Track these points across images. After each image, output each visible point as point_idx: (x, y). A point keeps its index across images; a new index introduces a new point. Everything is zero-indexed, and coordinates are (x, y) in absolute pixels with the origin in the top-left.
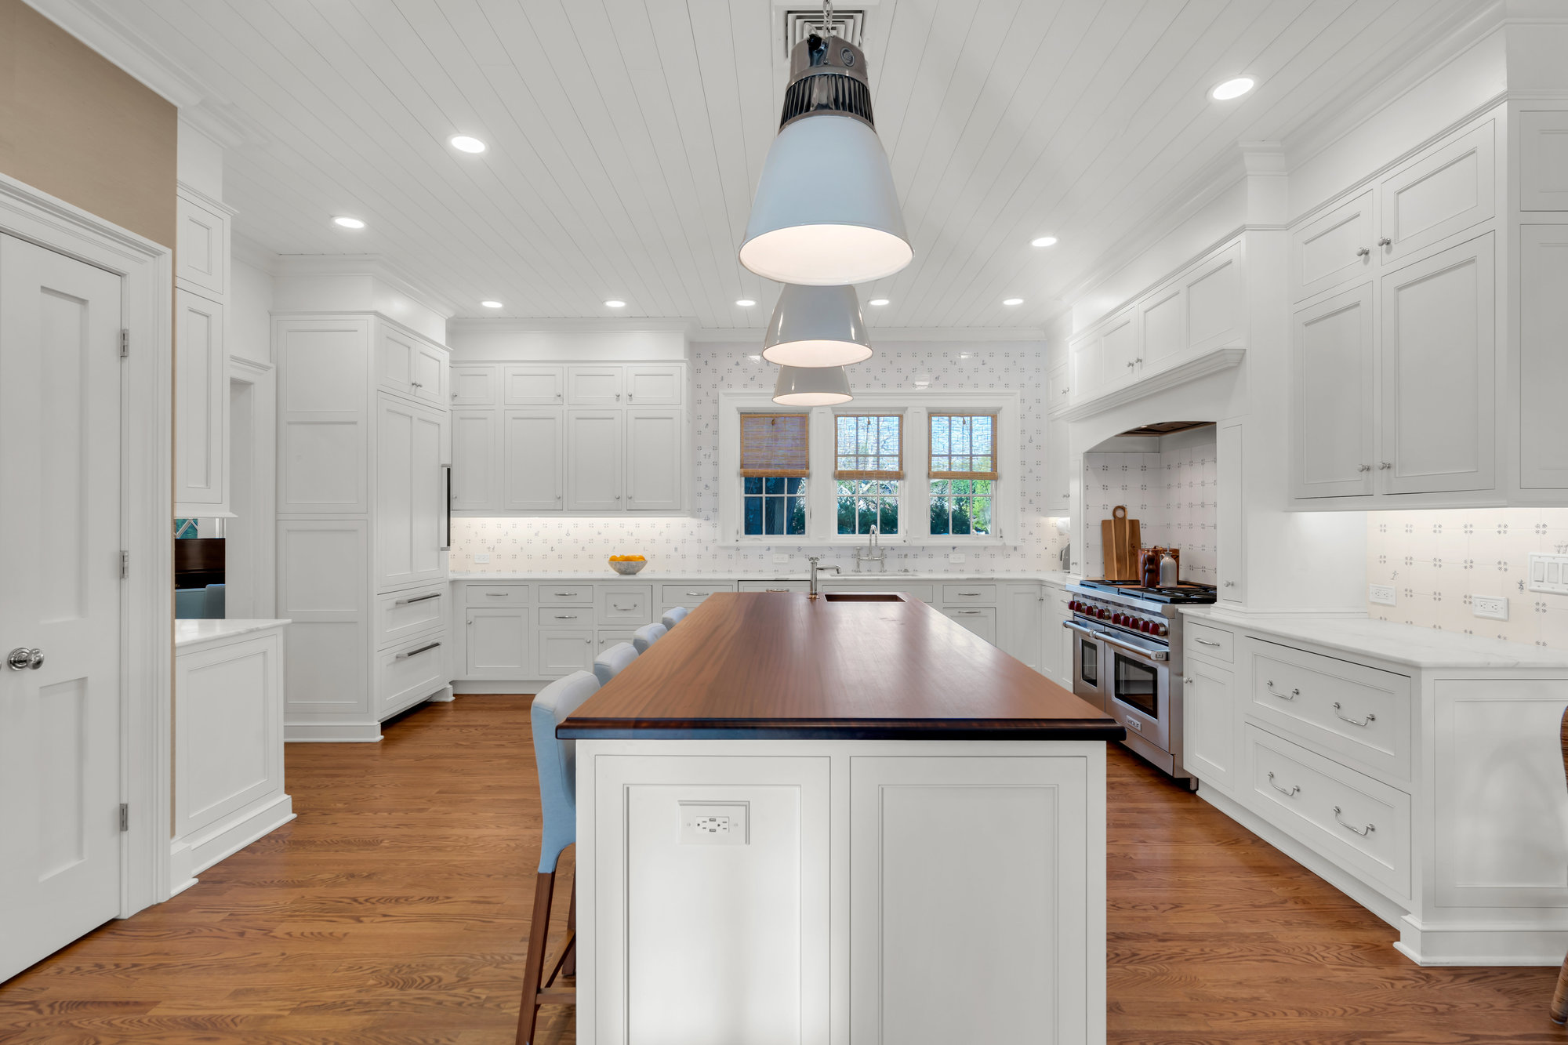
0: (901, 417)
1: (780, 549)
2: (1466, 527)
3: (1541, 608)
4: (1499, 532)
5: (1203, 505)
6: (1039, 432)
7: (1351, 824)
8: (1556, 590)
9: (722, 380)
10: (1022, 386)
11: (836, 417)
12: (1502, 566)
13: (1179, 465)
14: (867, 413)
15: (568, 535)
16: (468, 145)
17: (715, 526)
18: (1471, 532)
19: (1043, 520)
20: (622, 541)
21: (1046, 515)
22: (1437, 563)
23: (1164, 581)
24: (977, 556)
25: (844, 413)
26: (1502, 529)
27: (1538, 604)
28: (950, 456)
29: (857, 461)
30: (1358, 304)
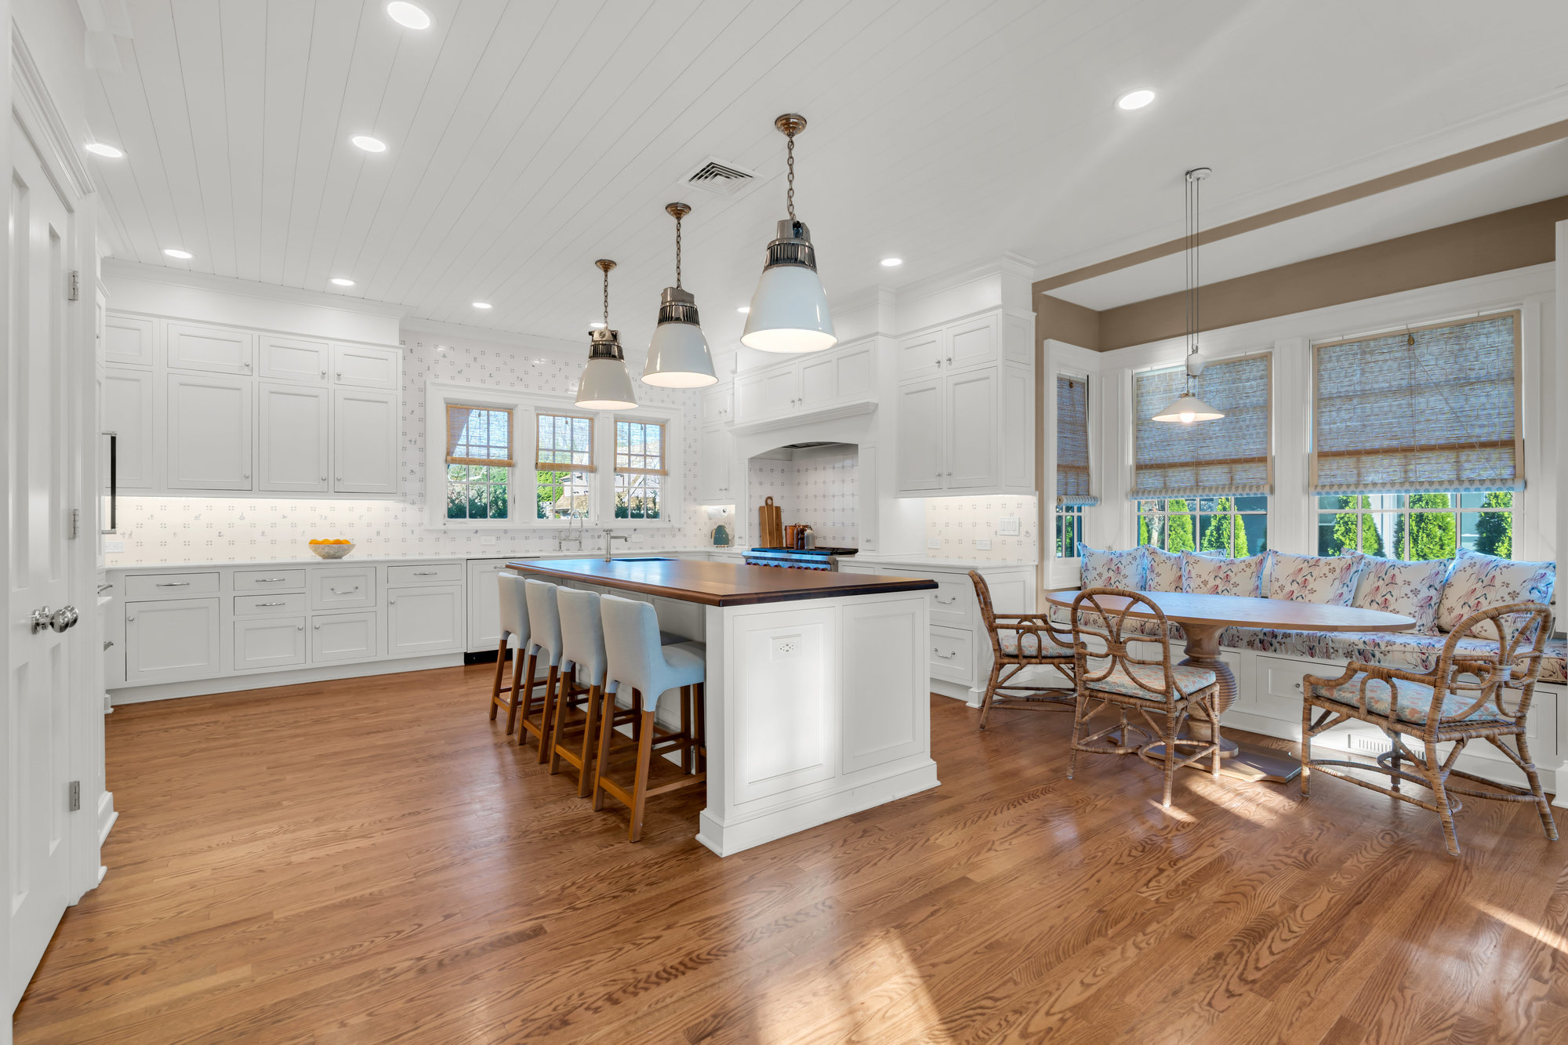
0: (591, 420)
1: (488, 532)
4: (987, 508)
5: (824, 496)
6: (695, 441)
7: (943, 655)
8: (1010, 534)
9: (429, 369)
10: (684, 404)
11: (538, 415)
12: (988, 524)
13: (807, 470)
14: (564, 414)
15: (242, 518)
16: (369, 144)
17: (421, 510)
18: (976, 508)
19: (698, 508)
20: (313, 525)
21: (700, 504)
22: (960, 525)
23: (808, 545)
24: (652, 536)
25: (545, 413)
26: (989, 507)
27: (1003, 541)
28: (629, 455)
29: (554, 455)
30: (935, 388)
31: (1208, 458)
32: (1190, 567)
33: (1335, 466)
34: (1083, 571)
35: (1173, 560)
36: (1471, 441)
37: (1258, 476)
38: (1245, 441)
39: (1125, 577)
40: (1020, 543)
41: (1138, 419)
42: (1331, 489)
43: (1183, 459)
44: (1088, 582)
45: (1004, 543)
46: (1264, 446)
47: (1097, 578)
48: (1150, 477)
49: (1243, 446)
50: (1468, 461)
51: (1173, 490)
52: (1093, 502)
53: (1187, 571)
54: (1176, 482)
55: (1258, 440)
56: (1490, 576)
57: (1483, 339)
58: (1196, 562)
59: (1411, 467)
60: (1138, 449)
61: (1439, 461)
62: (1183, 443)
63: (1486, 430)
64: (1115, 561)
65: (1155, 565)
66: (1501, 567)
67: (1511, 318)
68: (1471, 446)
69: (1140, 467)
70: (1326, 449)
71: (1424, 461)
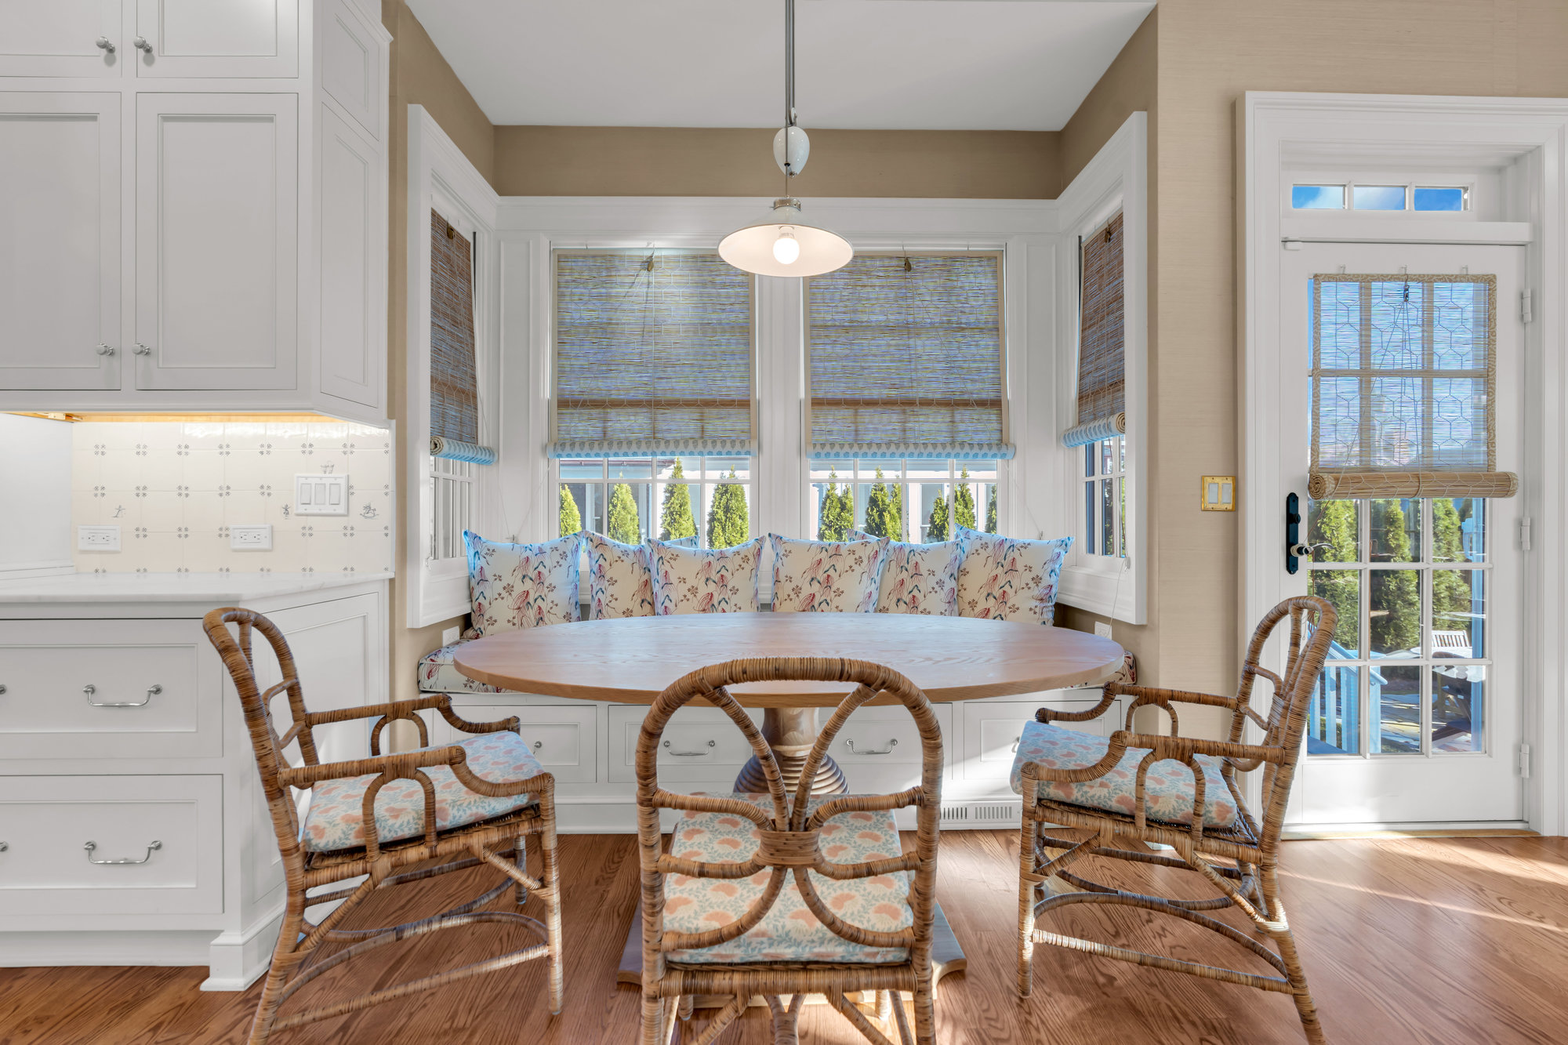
2: (221, 447)
3: (308, 532)
4: (262, 453)
7: (120, 856)
8: (324, 512)
12: (265, 490)
18: (228, 453)
22: (183, 491)
26: (265, 450)
27: (304, 528)
30: (93, 118)
31: (669, 396)
32: (667, 567)
33: (830, 419)
34: (473, 582)
35: (631, 555)
36: (966, 397)
37: (738, 427)
38: (719, 375)
39: (552, 588)
40: (349, 532)
41: (561, 323)
42: (832, 448)
43: (632, 395)
44: (485, 603)
45: (307, 532)
46: (746, 384)
47: (504, 594)
48: (580, 421)
49: (718, 382)
50: (962, 421)
51: (620, 443)
52: (487, 458)
53: (662, 573)
54: (623, 431)
55: (739, 374)
56: (1009, 559)
57: (971, 277)
58: (675, 557)
59: (910, 425)
60: (560, 373)
61: (936, 420)
62: (632, 368)
63: (978, 386)
64: (534, 562)
65: (606, 565)
66: (1018, 546)
67: (993, 260)
68: (966, 404)
69: (565, 404)
70: (820, 395)
71: (922, 418)
